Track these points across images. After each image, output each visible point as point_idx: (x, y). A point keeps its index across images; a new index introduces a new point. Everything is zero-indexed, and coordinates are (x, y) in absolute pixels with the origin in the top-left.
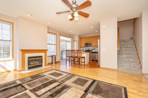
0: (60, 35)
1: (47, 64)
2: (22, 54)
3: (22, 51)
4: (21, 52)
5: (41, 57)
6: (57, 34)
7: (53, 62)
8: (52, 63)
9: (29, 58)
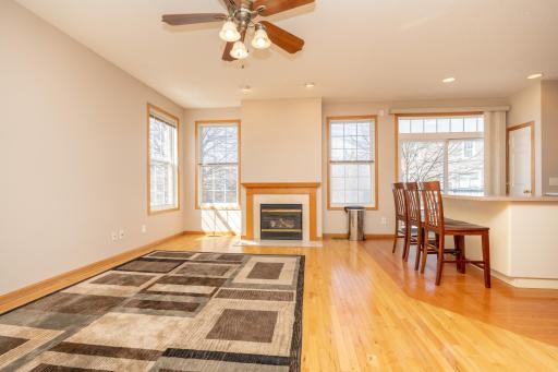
0: (397, 115)
1: (319, 235)
2: (248, 194)
3: (248, 188)
4: (244, 191)
5: (299, 206)
6: (381, 113)
7: (349, 233)
8: (348, 237)
9: (263, 206)
